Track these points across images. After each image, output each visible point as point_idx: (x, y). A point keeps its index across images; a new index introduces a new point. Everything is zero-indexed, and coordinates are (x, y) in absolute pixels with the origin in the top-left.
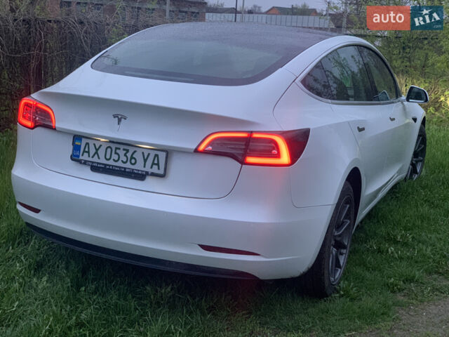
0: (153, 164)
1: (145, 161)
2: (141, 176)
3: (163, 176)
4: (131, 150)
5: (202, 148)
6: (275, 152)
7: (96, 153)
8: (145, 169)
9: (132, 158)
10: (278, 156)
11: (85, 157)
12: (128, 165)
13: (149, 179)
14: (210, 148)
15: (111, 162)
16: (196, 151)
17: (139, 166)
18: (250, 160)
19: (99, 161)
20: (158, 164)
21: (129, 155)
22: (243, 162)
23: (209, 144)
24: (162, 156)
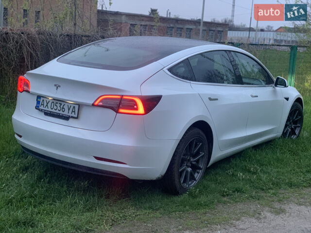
0: (72, 111)
1: (69, 109)
2: (67, 118)
3: (77, 118)
4: (63, 104)
5: (96, 103)
6: (135, 107)
7: (47, 105)
8: (69, 114)
9: (63, 108)
10: (137, 109)
11: (41, 107)
12: (61, 112)
13: (71, 120)
14: (101, 104)
15: (53, 110)
16: (93, 105)
17: (66, 113)
18: (121, 111)
19: (48, 110)
20: (75, 112)
21: (62, 106)
22: (117, 112)
23: (100, 101)
24: (77, 107)
